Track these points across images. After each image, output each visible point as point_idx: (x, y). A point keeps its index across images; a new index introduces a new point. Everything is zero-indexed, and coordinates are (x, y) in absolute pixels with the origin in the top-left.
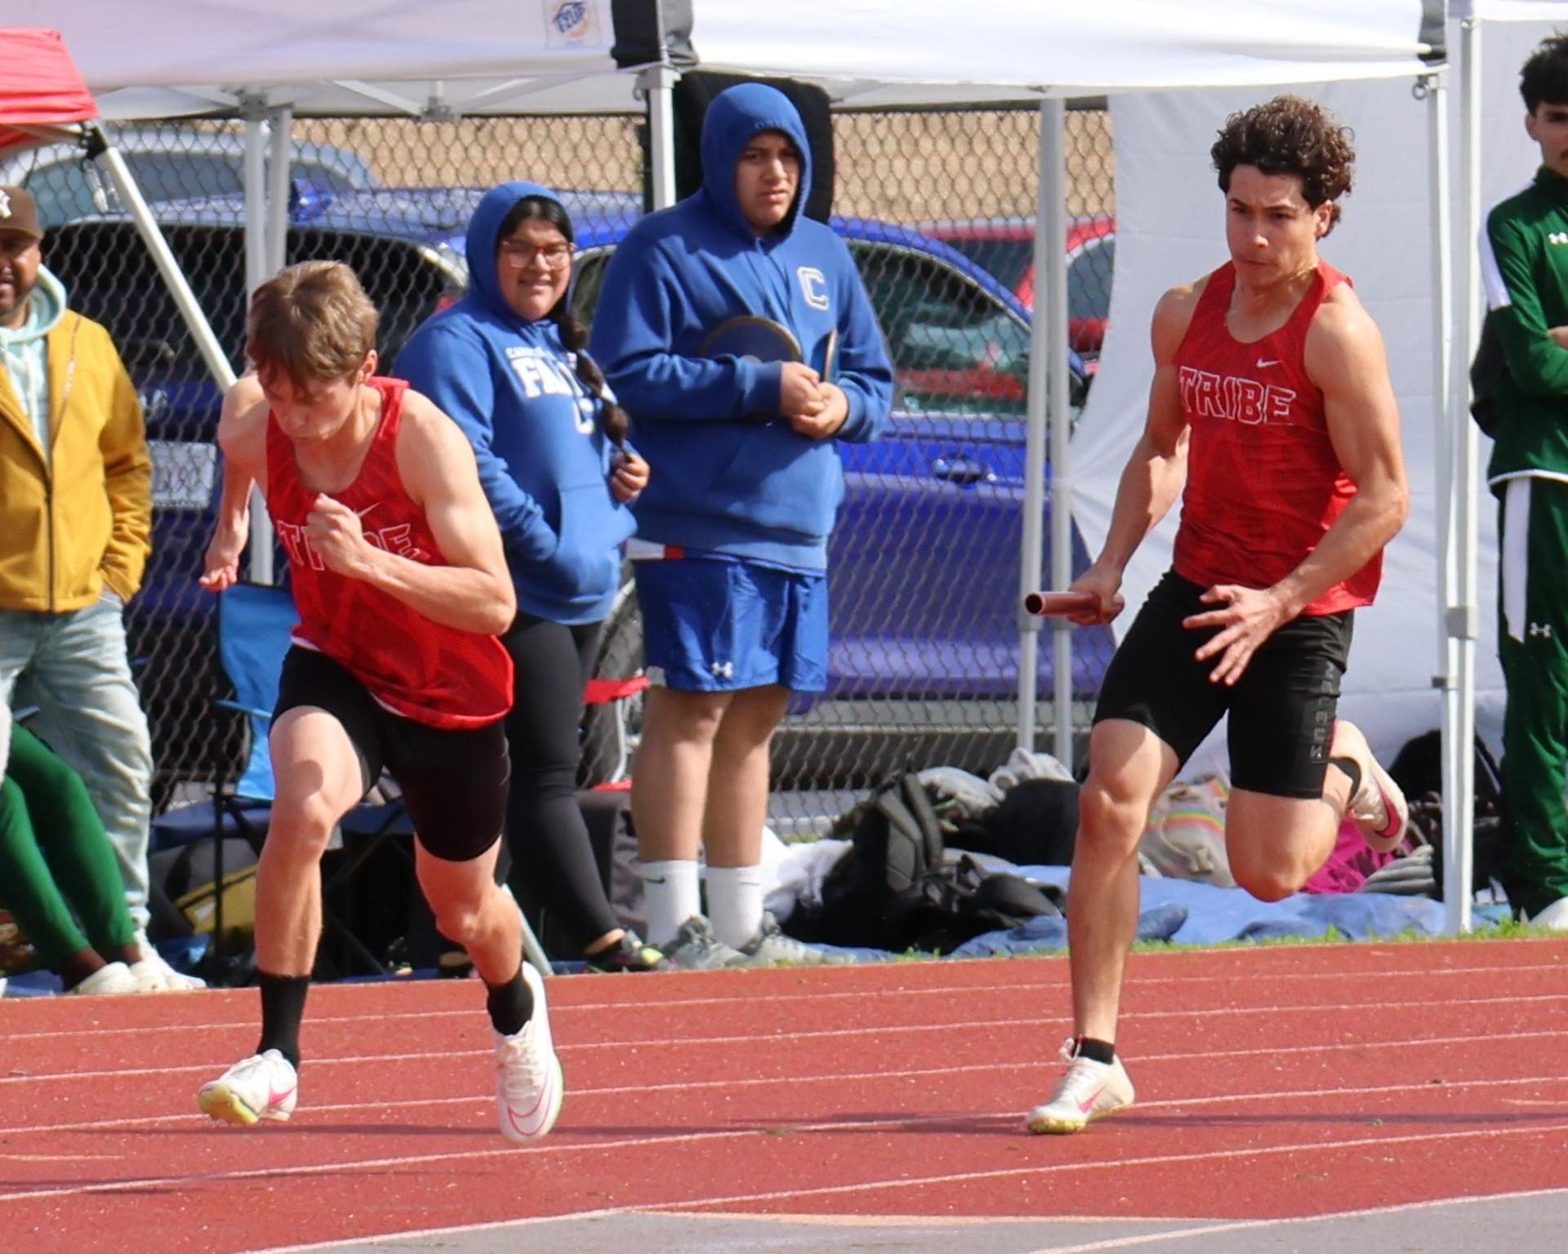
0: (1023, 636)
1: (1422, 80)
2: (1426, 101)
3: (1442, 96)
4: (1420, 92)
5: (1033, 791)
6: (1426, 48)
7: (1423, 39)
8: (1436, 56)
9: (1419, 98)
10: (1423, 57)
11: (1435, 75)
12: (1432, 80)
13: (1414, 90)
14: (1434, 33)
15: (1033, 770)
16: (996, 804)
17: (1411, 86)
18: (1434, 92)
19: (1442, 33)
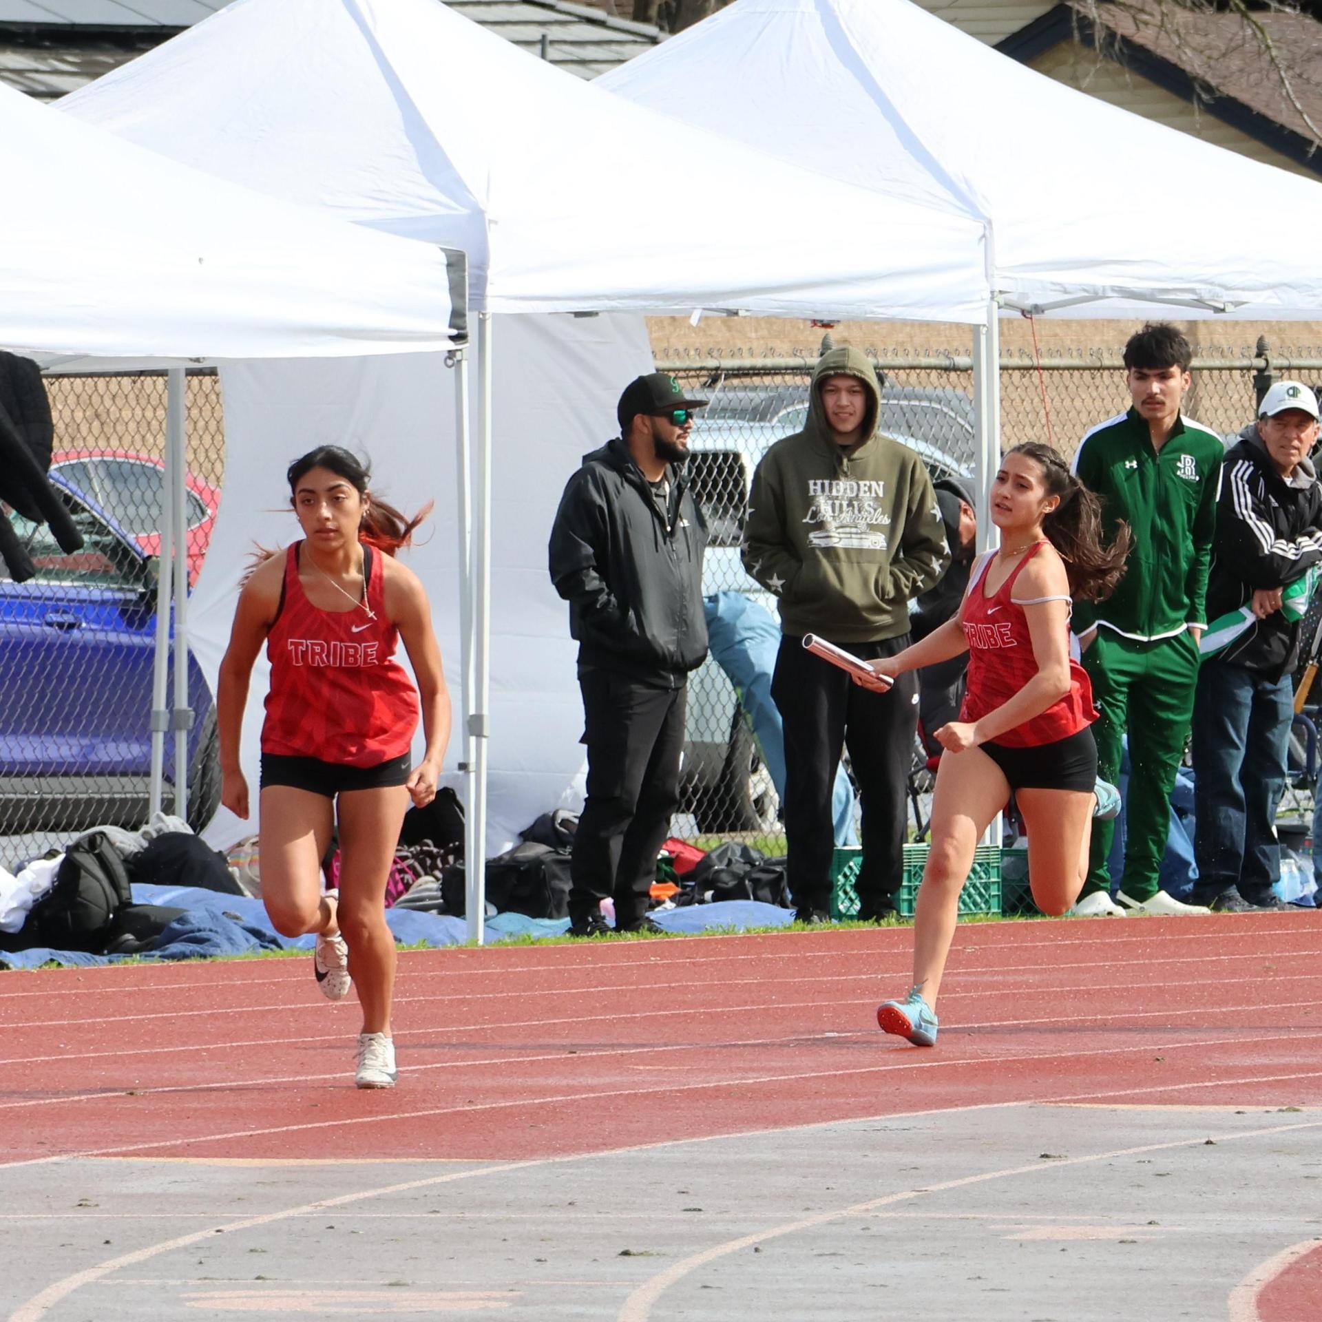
0: (154, 735)
1: (451, 354)
2: (453, 368)
3: (464, 364)
4: (450, 362)
5: (167, 840)
6: (454, 332)
7: (451, 326)
8: (459, 338)
9: (450, 367)
10: (452, 338)
11: (460, 350)
12: (458, 354)
13: (446, 359)
14: (459, 322)
15: (168, 827)
16: (142, 850)
17: (443, 358)
18: (459, 361)
19: (465, 322)
